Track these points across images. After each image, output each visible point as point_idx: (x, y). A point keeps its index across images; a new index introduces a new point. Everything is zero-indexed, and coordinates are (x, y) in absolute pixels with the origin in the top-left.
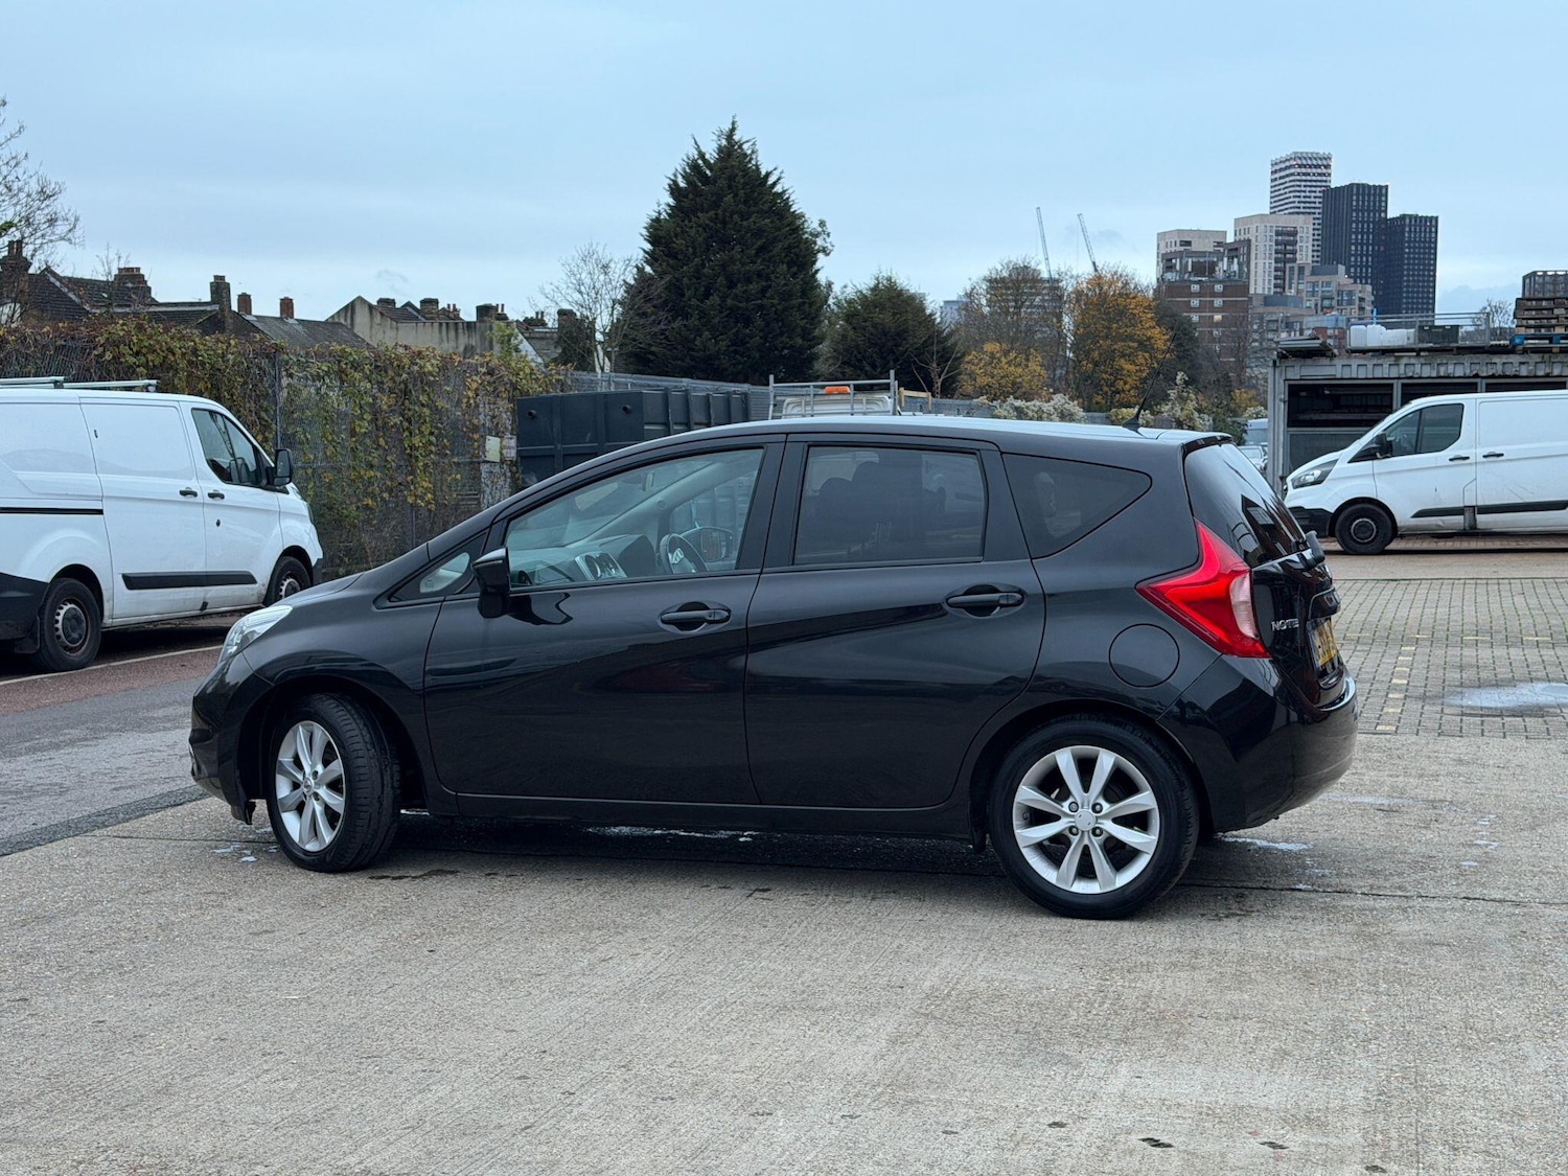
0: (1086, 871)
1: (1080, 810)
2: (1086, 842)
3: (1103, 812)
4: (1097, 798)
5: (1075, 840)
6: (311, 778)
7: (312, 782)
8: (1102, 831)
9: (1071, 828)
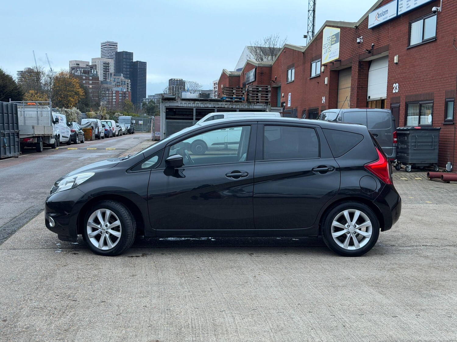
0: (351, 244)
1: (350, 227)
2: (352, 236)
3: (357, 227)
4: (355, 224)
5: (348, 235)
6: (105, 227)
7: (105, 228)
8: (356, 232)
9: (347, 232)
